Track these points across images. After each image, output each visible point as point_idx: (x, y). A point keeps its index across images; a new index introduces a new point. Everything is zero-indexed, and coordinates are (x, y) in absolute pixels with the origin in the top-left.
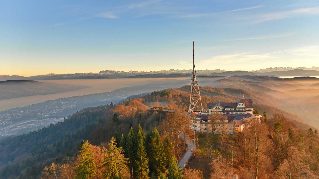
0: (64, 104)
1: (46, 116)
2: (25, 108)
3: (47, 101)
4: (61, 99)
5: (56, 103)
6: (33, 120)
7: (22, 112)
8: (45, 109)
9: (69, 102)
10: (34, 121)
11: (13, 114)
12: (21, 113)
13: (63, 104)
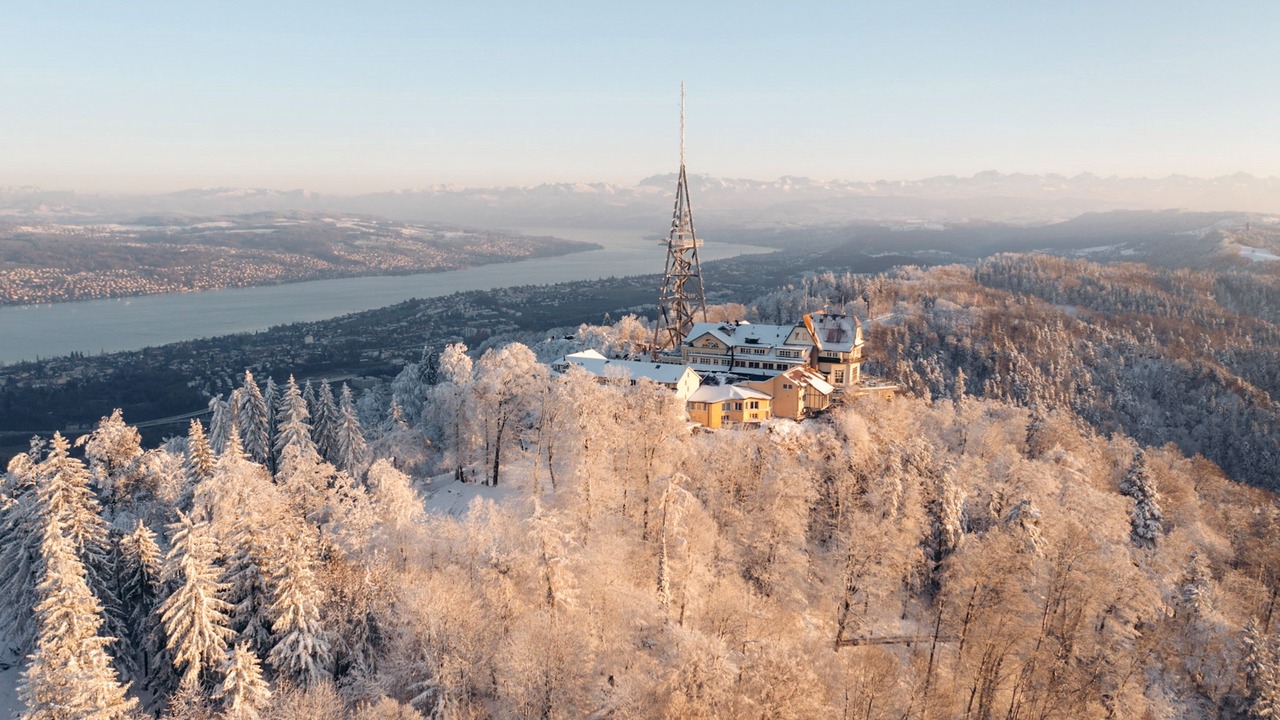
0: (472, 318)
1: (394, 361)
2: (324, 328)
3: (408, 300)
4: (462, 294)
5: (443, 312)
6: (346, 375)
7: (309, 340)
8: (395, 335)
9: (493, 310)
10: (346, 381)
11: (275, 347)
12: (307, 346)
13: (467, 315)
